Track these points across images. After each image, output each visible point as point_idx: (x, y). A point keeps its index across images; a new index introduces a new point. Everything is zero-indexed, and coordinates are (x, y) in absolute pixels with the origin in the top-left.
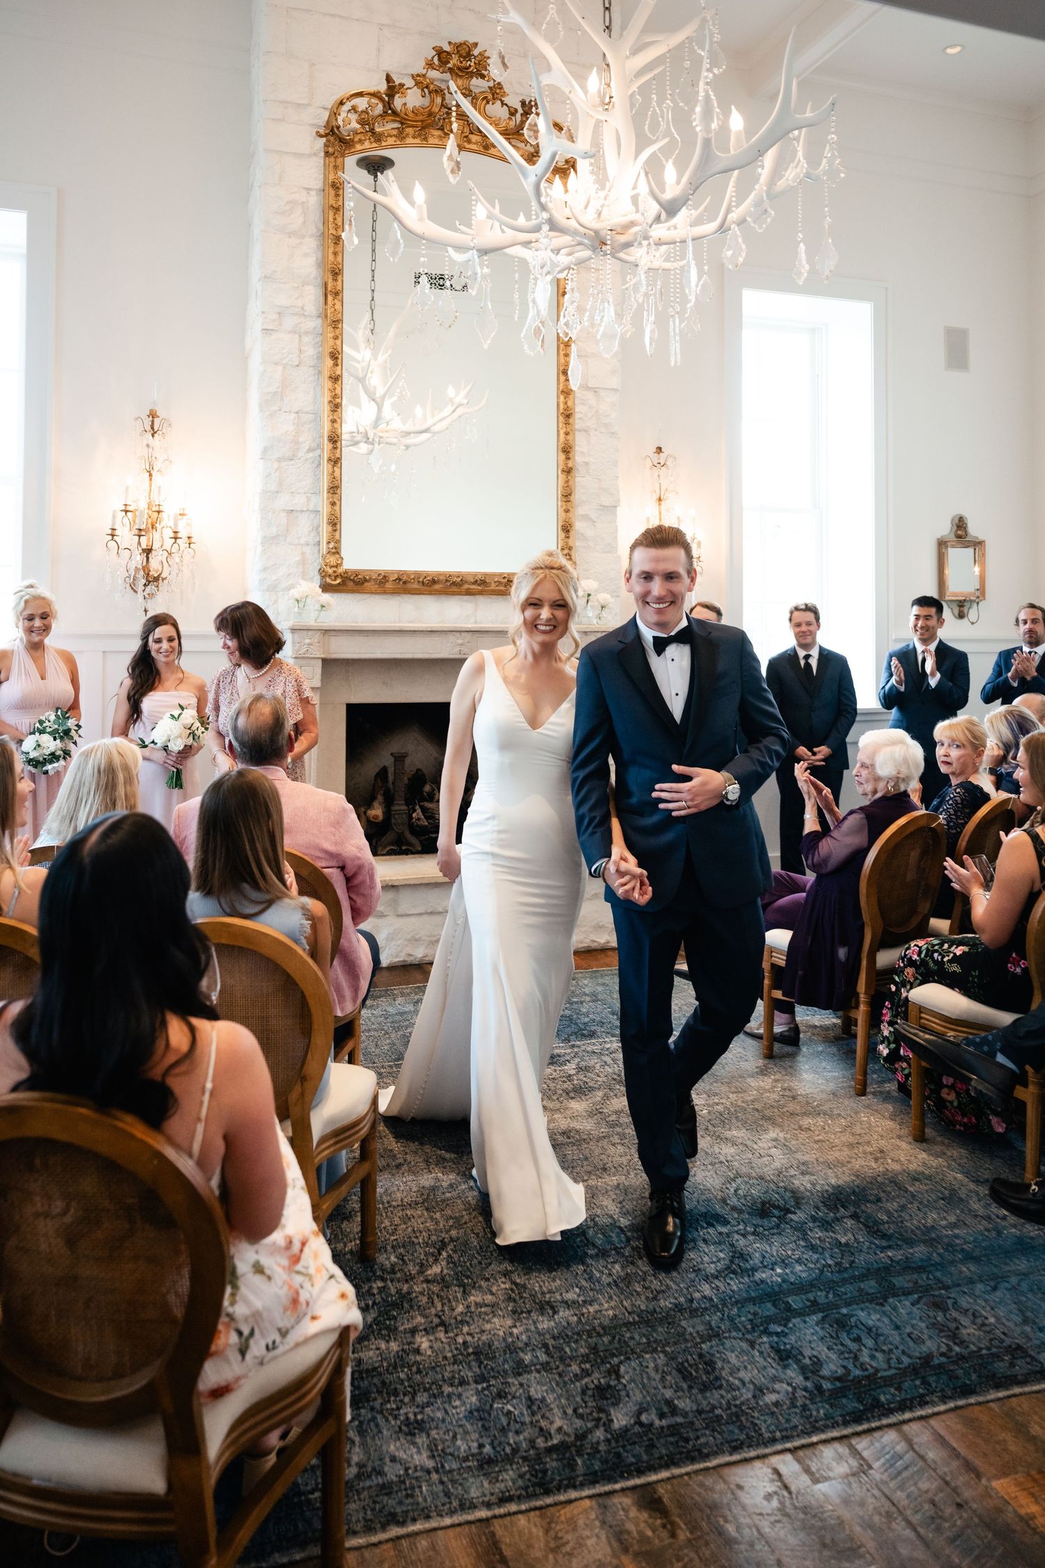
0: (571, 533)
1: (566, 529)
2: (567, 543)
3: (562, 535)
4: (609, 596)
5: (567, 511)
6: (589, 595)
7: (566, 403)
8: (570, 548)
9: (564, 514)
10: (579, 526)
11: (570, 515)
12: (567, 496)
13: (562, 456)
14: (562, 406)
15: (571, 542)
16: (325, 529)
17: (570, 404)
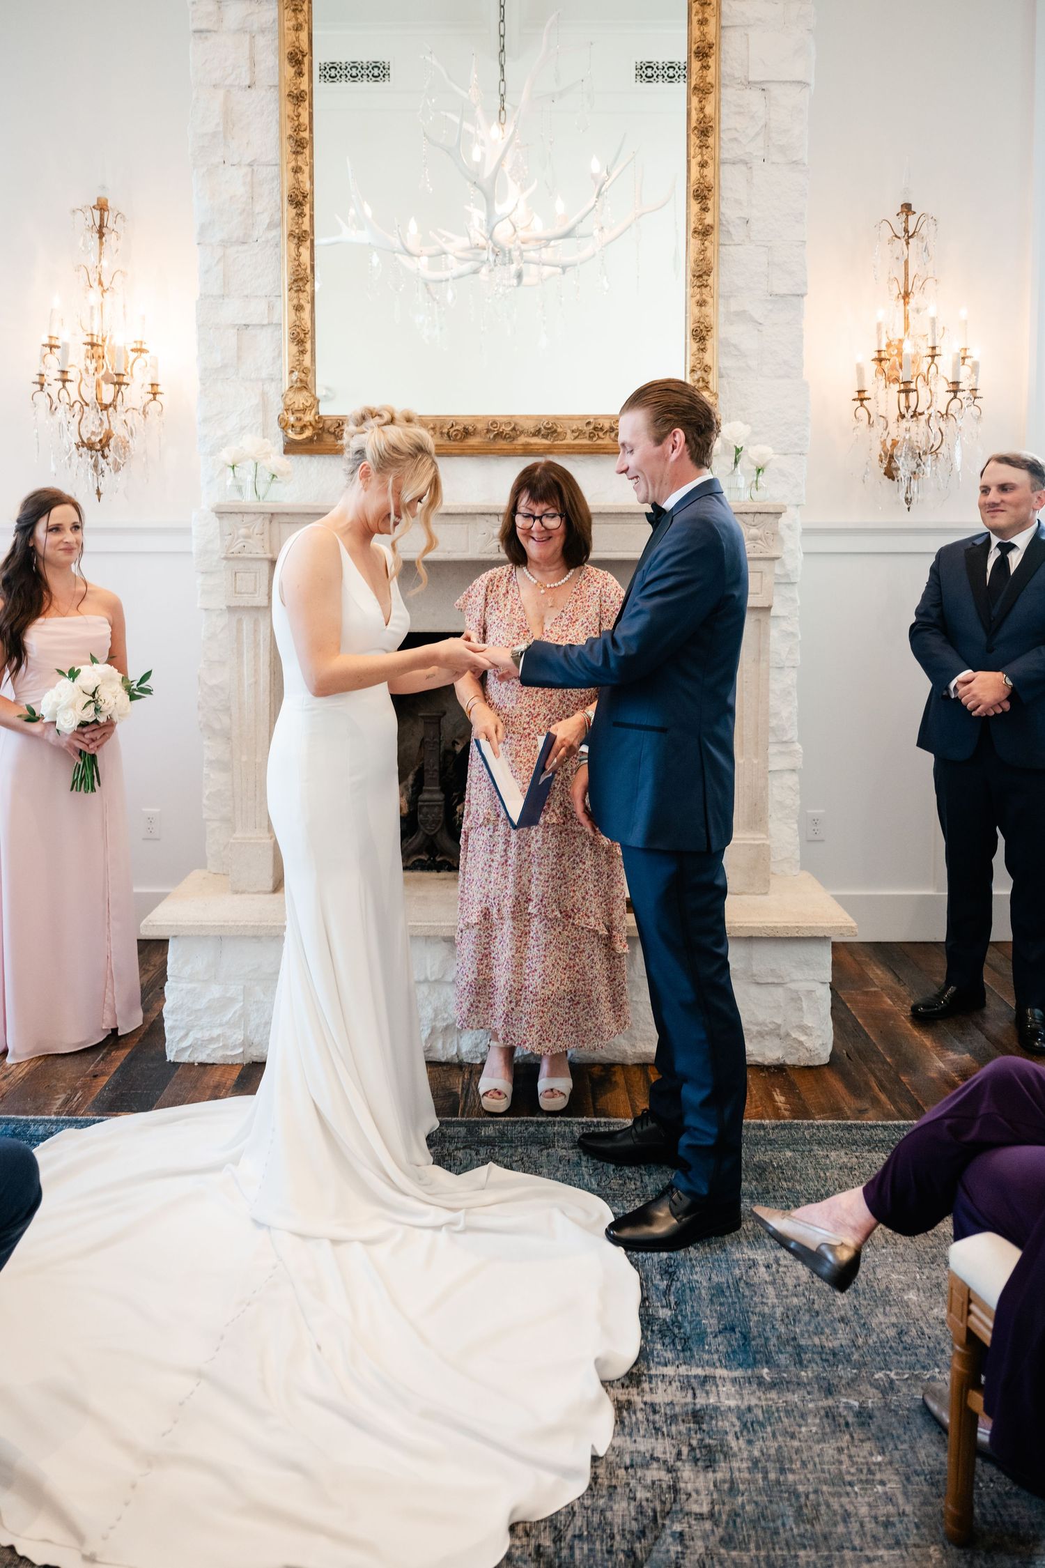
0: (709, 343)
1: (700, 335)
2: (701, 360)
3: (695, 346)
4: (770, 450)
5: (702, 303)
6: (738, 451)
7: (702, 109)
8: (707, 369)
9: (696, 310)
10: (723, 331)
11: (707, 310)
12: (701, 275)
13: (695, 207)
14: (694, 116)
15: (708, 358)
16: (288, 349)
17: (709, 110)
